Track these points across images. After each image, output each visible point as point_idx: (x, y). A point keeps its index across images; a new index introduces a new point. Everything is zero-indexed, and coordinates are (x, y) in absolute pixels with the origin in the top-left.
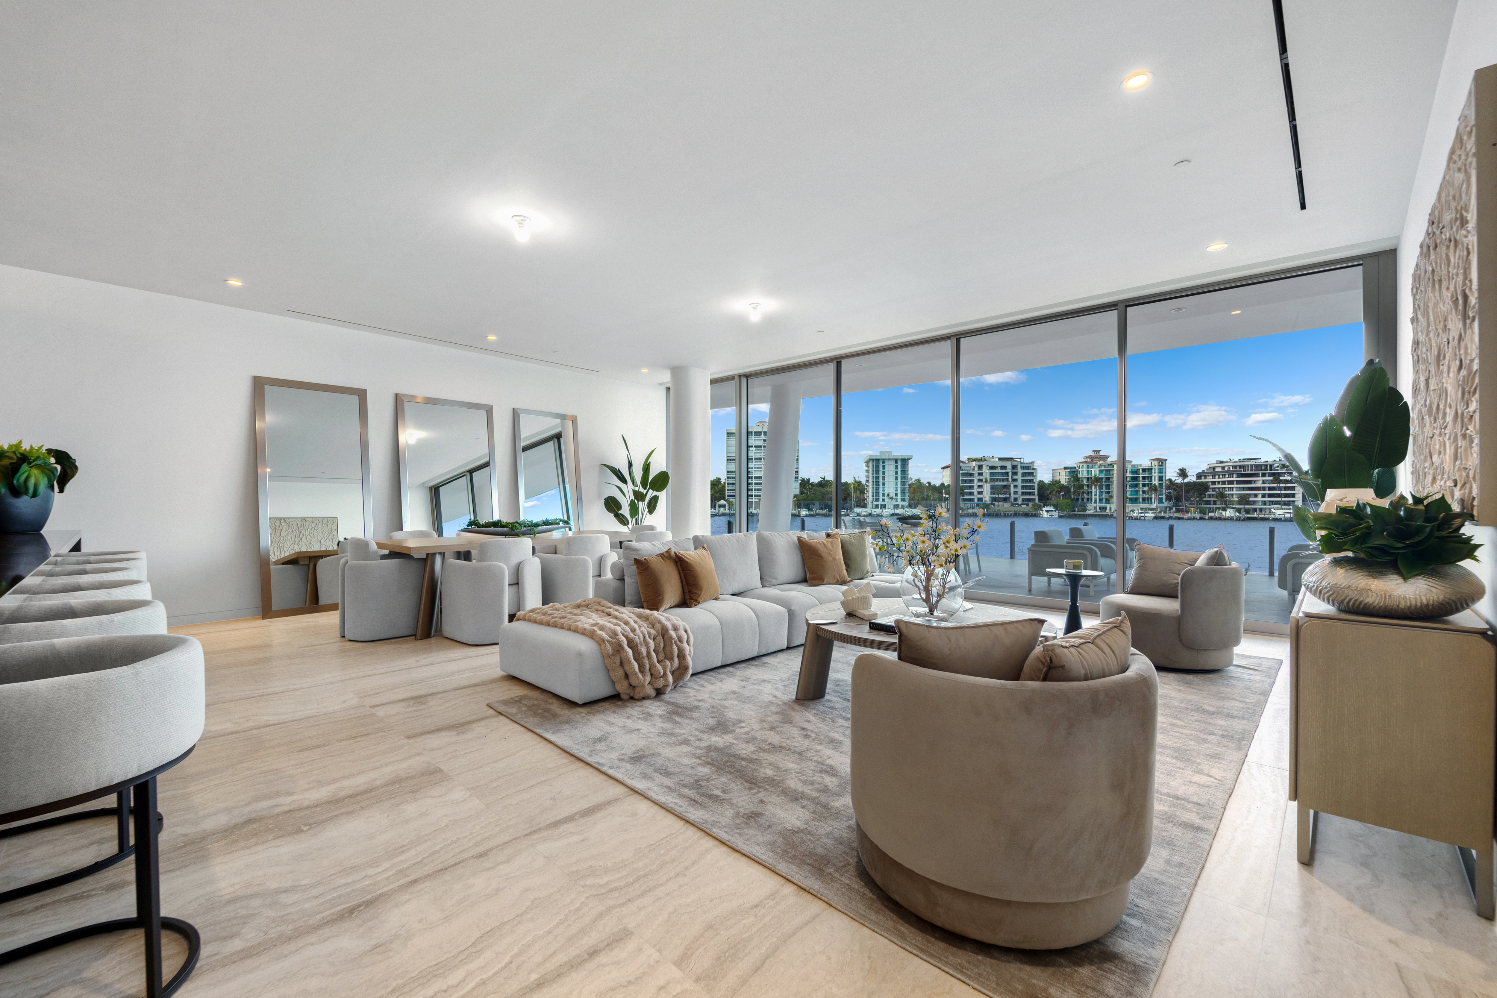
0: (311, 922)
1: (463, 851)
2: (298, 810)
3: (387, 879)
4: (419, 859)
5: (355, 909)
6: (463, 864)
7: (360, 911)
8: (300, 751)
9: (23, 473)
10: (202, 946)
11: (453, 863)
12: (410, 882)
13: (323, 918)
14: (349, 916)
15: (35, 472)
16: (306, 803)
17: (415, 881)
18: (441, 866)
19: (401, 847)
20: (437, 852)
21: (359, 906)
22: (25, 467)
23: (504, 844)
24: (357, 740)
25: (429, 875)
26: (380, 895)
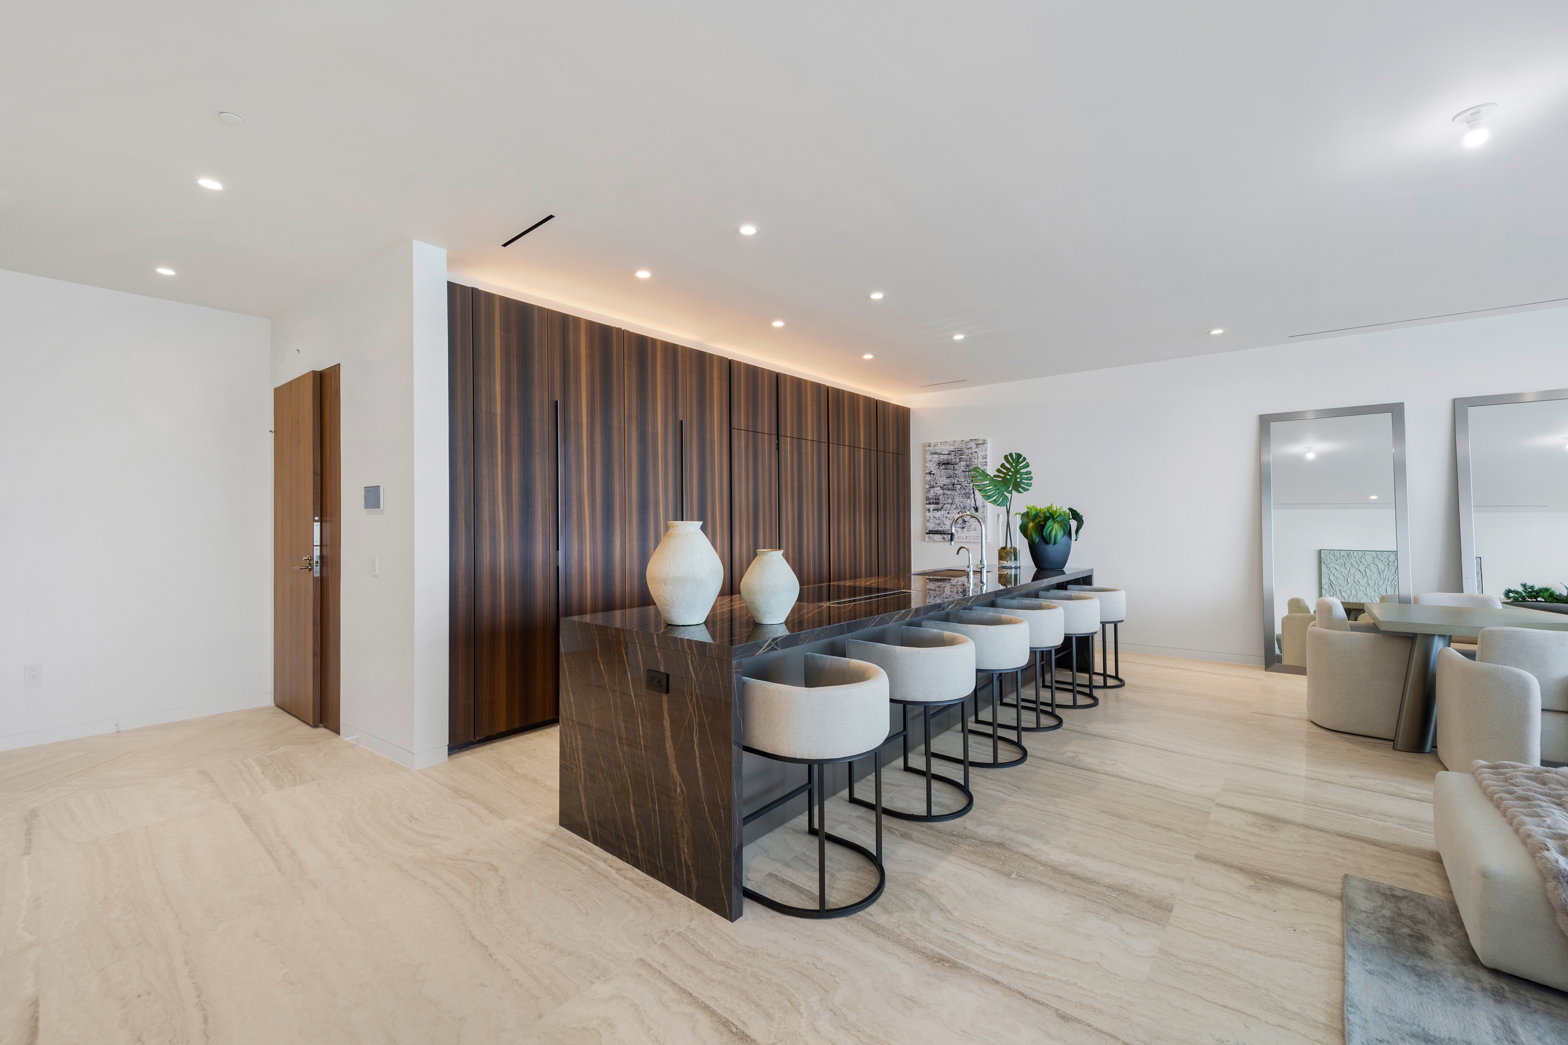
0: (919, 944)
1: (1061, 998)
2: (1031, 858)
3: (989, 961)
4: (1025, 969)
5: (944, 961)
6: (1041, 1007)
7: (943, 965)
8: (1103, 812)
9: (1049, 527)
10: (875, 904)
11: (1037, 998)
12: (993, 979)
13: (926, 948)
14: (935, 961)
15: (1056, 526)
16: (1043, 858)
17: (997, 982)
18: (1026, 991)
19: (1033, 947)
20: (1045, 977)
21: (948, 962)
22: (1050, 523)
23: (1097, 1029)
24: (1156, 830)
25: (1010, 989)
26: (967, 969)
